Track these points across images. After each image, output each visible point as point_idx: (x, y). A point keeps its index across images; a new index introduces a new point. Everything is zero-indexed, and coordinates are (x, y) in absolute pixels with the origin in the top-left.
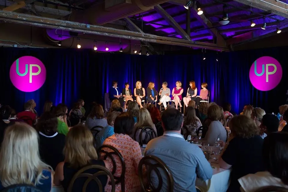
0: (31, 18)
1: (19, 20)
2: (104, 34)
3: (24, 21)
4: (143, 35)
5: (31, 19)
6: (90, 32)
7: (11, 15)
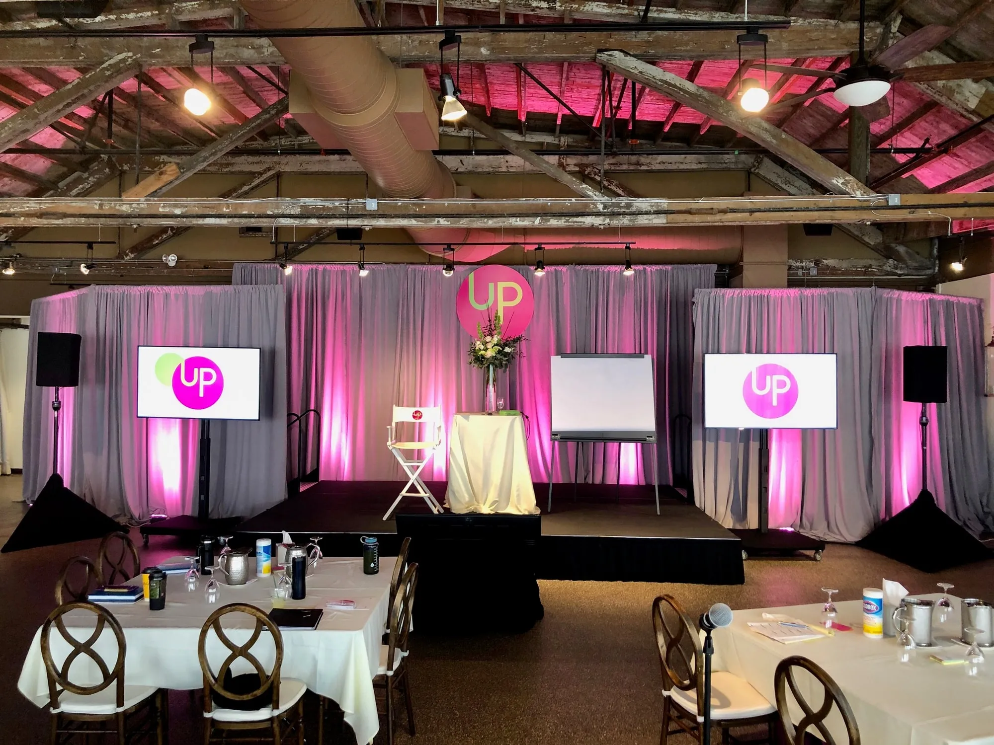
0: (195, 206)
1: (165, 216)
2: (436, 222)
3: (177, 216)
4: (600, 207)
5: (197, 210)
6: (381, 223)
7: (142, 206)
